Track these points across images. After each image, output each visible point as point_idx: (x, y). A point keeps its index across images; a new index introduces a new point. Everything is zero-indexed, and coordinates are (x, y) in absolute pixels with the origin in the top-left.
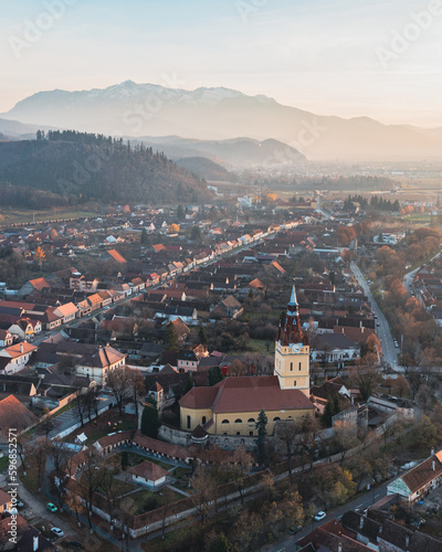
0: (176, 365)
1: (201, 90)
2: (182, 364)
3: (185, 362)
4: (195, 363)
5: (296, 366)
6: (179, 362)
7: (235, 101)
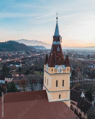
0: (4, 80)
1: (32, 40)
2: (6, 79)
3: (7, 79)
4: (11, 79)
5: (60, 83)
6: (5, 78)
7: (37, 42)
